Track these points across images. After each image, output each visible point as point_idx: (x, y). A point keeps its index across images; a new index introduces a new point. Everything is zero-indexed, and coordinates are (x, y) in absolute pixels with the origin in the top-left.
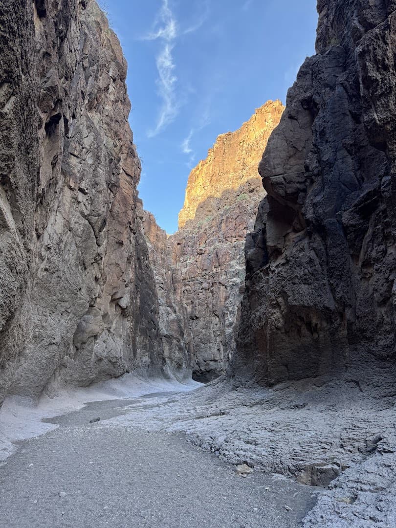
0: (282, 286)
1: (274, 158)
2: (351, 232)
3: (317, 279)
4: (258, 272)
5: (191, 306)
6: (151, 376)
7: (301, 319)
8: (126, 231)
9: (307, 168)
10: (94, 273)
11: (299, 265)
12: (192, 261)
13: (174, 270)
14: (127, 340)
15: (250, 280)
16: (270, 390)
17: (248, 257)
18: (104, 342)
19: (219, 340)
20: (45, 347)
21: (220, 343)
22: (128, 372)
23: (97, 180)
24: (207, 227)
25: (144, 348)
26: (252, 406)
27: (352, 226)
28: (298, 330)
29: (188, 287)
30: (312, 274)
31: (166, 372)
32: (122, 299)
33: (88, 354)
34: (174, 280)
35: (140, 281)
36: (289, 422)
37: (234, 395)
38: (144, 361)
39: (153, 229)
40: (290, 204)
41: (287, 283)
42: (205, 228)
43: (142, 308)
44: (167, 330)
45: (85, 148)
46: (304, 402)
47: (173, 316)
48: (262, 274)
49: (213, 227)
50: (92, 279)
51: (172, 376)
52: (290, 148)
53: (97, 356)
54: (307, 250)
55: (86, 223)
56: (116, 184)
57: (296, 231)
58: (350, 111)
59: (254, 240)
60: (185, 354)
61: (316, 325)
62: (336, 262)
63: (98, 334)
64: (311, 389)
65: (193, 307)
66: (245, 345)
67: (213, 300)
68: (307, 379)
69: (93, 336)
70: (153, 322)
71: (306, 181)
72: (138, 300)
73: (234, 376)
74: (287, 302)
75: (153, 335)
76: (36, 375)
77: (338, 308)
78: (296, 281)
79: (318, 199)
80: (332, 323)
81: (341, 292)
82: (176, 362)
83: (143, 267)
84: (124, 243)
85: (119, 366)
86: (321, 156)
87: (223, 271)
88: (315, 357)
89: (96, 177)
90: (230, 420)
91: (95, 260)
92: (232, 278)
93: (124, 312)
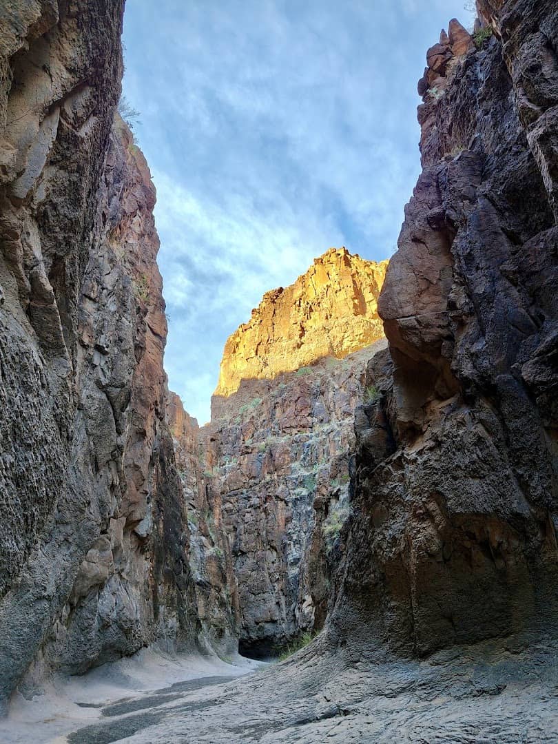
0: (433, 483)
1: (398, 293)
2: (541, 393)
3: (493, 469)
4: (383, 464)
5: (233, 534)
6: (180, 651)
7: (472, 537)
8: (150, 415)
9: (452, 306)
10: (110, 477)
11: (461, 448)
12: (233, 464)
13: (209, 479)
14: (145, 591)
15: (369, 479)
16: (422, 664)
17: (363, 441)
18: (113, 594)
19: (277, 587)
20: (28, 604)
21: (280, 592)
22: (146, 646)
23: (121, 334)
24: (254, 414)
25: (170, 603)
26: (394, 695)
27: (542, 383)
28: (466, 555)
29: (228, 505)
30: (485, 462)
31: (202, 643)
32: (142, 522)
33: (89, 617)
34: (209, 494)
35: (164, 495)
36: (496, 724)
37: (353, 676)
38: (169, 627)
39: (178, 417)
40: (428, 359)
41: (443, 478)
42: (250, 416)
43: (166, 538)
44: (201, 574)
45: (107, 289)
46: (497, 683)
47: (210, 551)
48: (390, 467)
49: (262, 413)
50: (106, 488)
51: (211, 650)
52: (419, 280)
53: (101, 619)
54: (469, 424)
55: (103, 398)
56: (141, 345)
57: (441, 398)
58: (502, 229)
59: (369, 417)
60: (228, 612)
61: (500, 544)
62: (523, 439)
63: (106, 582)
64: (501, 659)
65: (236, 536)
66: (363, 587)
67: (267, 523)
68: (491, 641)
69: (97, 585)
70: (183, 561)
71: (449, 325)
72: (161, 526)
73: (344, 642)
74: (444, 509)
75: (181, 581)
76: (12, 656)
77: (537, 513)
78: (459, 473)
79: (478, 347)
80: (527, 539)
81: (540, 487)
82: (215, 626)
83: (167, 473)
84: (147, 433)
85: (134, 636)
86: (473, 288)
87: (281, 477)
88: (502, 600)
89: (121, 330)
90: (368, 723)
91: (112, 456)
92: (295, 489)
93: (141, 544)
